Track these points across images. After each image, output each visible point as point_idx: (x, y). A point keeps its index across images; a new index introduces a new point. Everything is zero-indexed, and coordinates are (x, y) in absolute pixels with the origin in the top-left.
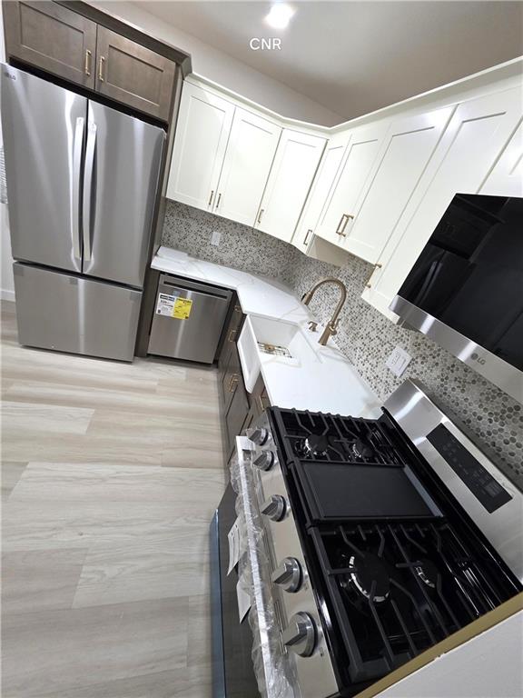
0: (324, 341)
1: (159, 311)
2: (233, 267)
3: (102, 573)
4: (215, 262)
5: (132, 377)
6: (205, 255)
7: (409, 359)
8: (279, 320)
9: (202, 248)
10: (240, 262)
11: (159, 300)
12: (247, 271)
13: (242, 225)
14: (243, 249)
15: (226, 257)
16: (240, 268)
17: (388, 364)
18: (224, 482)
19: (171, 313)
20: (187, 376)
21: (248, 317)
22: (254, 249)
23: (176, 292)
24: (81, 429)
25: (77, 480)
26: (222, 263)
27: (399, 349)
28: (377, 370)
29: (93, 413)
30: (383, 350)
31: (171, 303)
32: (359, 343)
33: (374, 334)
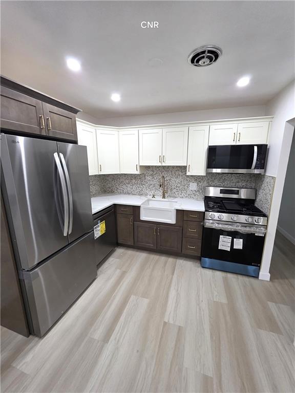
0: (164, 197)
1: (96, 237)
3: (216, 295)
7: (196, 184)
11: (95, 230)
17: (191, 189)
19: (100, 234)
21: (142, 206)
23: (99, 222)
24: (146, 301)
25: (177, 303)
27: (191, 184)
28: (188, 193)
29: (135, 296)
30: (186, 187)
31: (99, 228)
32: (175, 190)
33: (179, 185)
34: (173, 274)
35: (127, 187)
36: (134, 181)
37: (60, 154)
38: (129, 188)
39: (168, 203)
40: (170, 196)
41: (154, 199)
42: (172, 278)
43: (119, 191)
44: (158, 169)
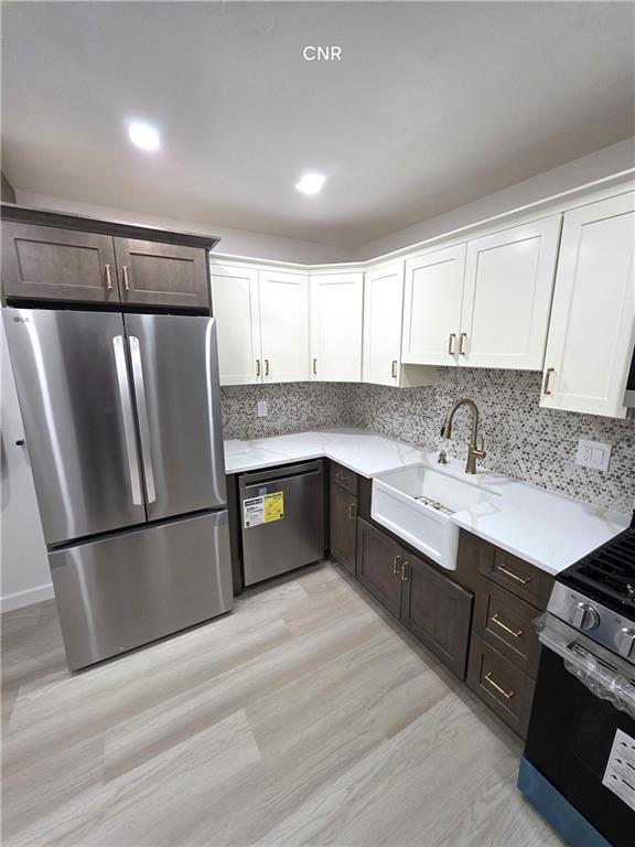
0: (471, 468)
1: (248, 523)
2: (289, 432)
4: (269, 435)
5: (247, 631)
6: (255, 432)
7: (607, 448)
8: (404, 468)
9: (251, 426)
10: (295, 423)
11: (245, 509)
12: (306, 429)
13: (285, 384)
14: (295, 409)
15: (278, 424)
16: (297, 430)
17: (579, 462)
18: (468, 710)
19: (262, 519)
20: (306, 590)
21: (374, 479)
22: (306, 403)
23: (261, 490)
24: (251, 754)
26: (277, 433)
27: (584, 442)
28: (567, 474)
29: (244, 717)
30: (561, 451)
31: (260, 506)
32: (516, 454)
33: (534, 439)
34: (393, 731)
35: (392, 417)
36: (407, 404)
37: (131, 338)
38: (394, 421)
39: (479, 491)
40: (498, 470)
41: (440, 466)
42: (378, 742)
43: (376, 425)
44: (469, 377)
